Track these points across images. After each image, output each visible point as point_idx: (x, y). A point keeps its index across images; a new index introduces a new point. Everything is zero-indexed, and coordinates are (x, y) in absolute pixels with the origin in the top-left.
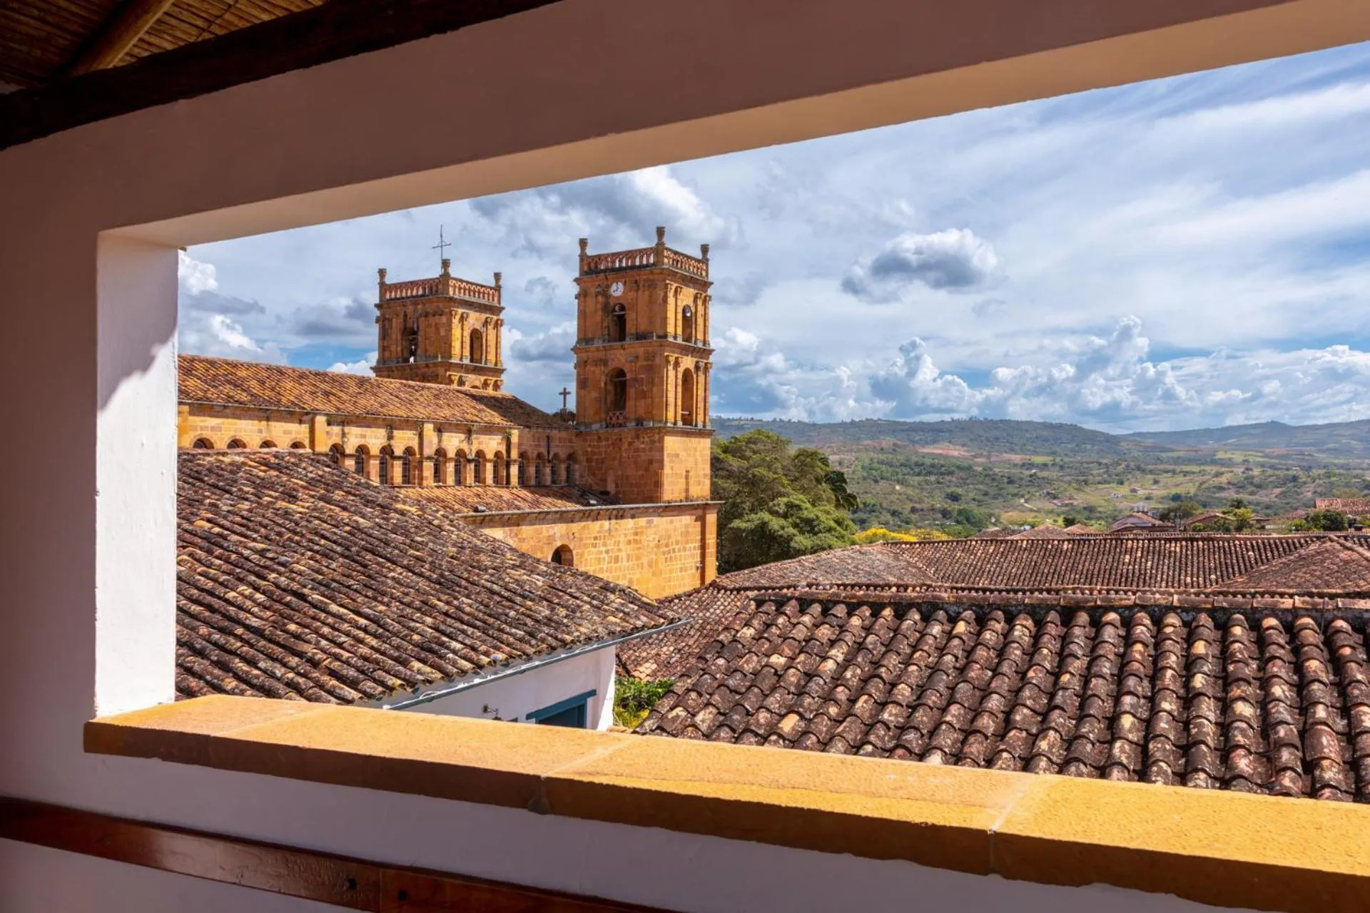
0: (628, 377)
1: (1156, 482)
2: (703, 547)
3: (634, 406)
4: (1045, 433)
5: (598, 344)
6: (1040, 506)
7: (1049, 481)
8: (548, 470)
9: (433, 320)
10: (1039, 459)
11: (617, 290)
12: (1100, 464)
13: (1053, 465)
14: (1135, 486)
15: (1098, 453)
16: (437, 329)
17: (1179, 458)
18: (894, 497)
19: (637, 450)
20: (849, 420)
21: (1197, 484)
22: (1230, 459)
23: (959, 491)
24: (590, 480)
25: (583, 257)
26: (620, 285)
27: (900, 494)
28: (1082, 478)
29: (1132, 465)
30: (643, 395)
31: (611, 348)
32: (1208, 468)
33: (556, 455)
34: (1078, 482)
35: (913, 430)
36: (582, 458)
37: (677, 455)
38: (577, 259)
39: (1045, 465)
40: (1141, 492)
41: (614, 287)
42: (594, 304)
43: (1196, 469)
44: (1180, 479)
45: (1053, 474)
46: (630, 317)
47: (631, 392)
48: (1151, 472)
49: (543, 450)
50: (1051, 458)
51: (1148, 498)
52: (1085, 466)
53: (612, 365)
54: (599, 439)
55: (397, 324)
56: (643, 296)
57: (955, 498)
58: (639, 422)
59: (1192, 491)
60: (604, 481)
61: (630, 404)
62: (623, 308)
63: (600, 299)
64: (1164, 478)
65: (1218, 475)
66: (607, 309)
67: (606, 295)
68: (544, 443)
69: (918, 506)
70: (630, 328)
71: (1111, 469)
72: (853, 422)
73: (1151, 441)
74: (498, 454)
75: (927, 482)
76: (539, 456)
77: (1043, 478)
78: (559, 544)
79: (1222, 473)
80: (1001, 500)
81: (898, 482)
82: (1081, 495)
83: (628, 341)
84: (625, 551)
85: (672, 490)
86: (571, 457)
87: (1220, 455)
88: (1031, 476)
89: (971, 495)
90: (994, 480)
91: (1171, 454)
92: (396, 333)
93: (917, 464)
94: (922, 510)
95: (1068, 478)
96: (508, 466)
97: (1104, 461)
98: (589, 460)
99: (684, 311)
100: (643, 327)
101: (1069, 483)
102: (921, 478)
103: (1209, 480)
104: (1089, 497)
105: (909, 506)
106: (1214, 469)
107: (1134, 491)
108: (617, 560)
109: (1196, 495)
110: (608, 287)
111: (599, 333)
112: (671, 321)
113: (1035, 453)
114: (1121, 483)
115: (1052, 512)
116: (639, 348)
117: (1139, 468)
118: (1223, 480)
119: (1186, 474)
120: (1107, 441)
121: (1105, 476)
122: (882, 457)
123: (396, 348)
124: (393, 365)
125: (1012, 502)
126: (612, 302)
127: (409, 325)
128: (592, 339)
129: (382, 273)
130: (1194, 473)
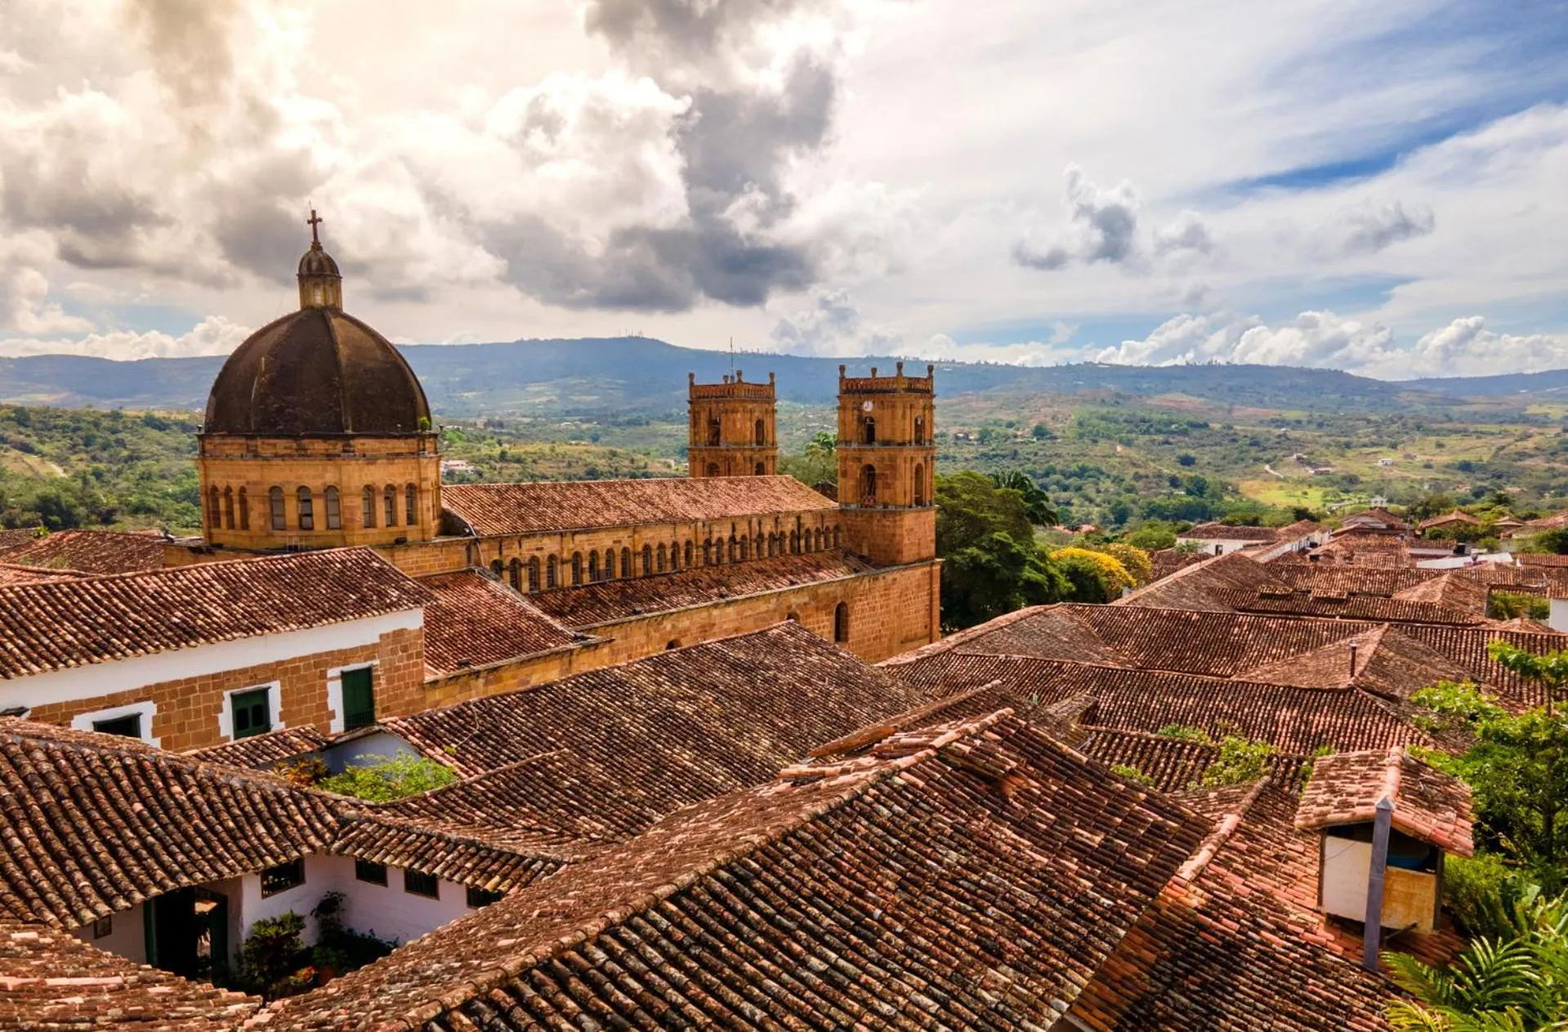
0: (877, 471)
1: (1440, 446)
2: (931, 594)
3: (882, 494)
4: (1302, 381)
5: (854, 446)
6: (1289, 475)
7: (1300, 443)
8: (822, 540)
9: (731, 416)
10: (1291, 415)
11: (868, 406)
12: (1369, 421)
13: (1309, 422)
14: (1410, 450)
15: (1369, 405)
16: (734, 422)
17: (1475, 413)
18: (1113, 461)
19: (884, 526)
20: (1064, 364)
21: (1494, 449)
22: (1546, 415)
23: (1192, 453)
24: (850, 545)
25: (842, 379)
26: (870, 403)
27: (1121, 457)
28: (1343, 440)
29: (1411, 423)
30: (888, 486)
31: (865, 450)
32: (1511, 428)
33: (827, 528)
34: (1338, 444)
35: (1142, 377)
36: (844, 528)
37: (912, 530)
38: (838, 381)
39: (1299, 422)
40: (1420, 459)
41: (865, 404)
42: (851, 416)
43: (1495, 428)
44: (1472, 441)
45: (1309, 434)
46: (878, 428)
47: (879, 483)
48: (1436, 432)
49: (819, 526)
50: (1307, 413)
51: (1428, 466)
52: (1351, 423)
53: (865, 462)
54: (856, 516)
55: (704, 417)
56: (888, 413)
57: (1187, 461)
58: (885, 506)
59: (1486, 459)
60: (860, 546)
61: (879, 492)
62: (872, 420)
63: (856, 412)
64: (1451, 441)
65: (1527, 437)
66: (861, 420)
67: (860, 410)
68: (819, 520)
69: (1142, 471)
70: (878, 435)
71: (1383, 428)
72: (1069, 366)
73: (1440, 389)
74: (792, 532)
75: (1153, 441)
76: (817, 530)
77: (1297, 440)
78: (839, 602)
79: (1530, 436)
80: (1242, 465)
81: (1121, 441)
82: (1341, 461)
83: (876, 445)
84: (880, 601)
85: (908, 554)
86: (837, 528)
87: (1533, 410)
88: (1279, 436)
89: (1206, 459)
90: (1234, 441)
91: (1466, 408)
92: (703, 423)
93: (1143, 421)
94: (1147, 477)
95: (1327, 440)
96: (799, 540)
97: (1373, 417)
98: (849, 530)
99: (916, 420)
100: (887, 436)
101: (1328, 446)
102: (1147, 437)
103: (1509, 444)
104: (1349, 464)
105: (1132, 471)
106: (1519, 429)
107: (1408, 456)
108: (874, 609)
109: (1489, 463)
110: (862, 404)
111: (855, 438)
112: (908, 431)
113: (1289, 406)
114: (1394, 446)
115: (1302, 481)
116: (886, 453)
117: (1418, 428)
118: (1529, 444)
119: (1480, 434)
120: (1383, 392)
121: (1374, 437)
122: (1104, 410)
123: (705, 435)
124: (703, 447)
125: (1255, 468)
126: (864, 416)
127: (713, 418)
128: (850, 442)
129: (691, 376)
130: (1492, 434)
